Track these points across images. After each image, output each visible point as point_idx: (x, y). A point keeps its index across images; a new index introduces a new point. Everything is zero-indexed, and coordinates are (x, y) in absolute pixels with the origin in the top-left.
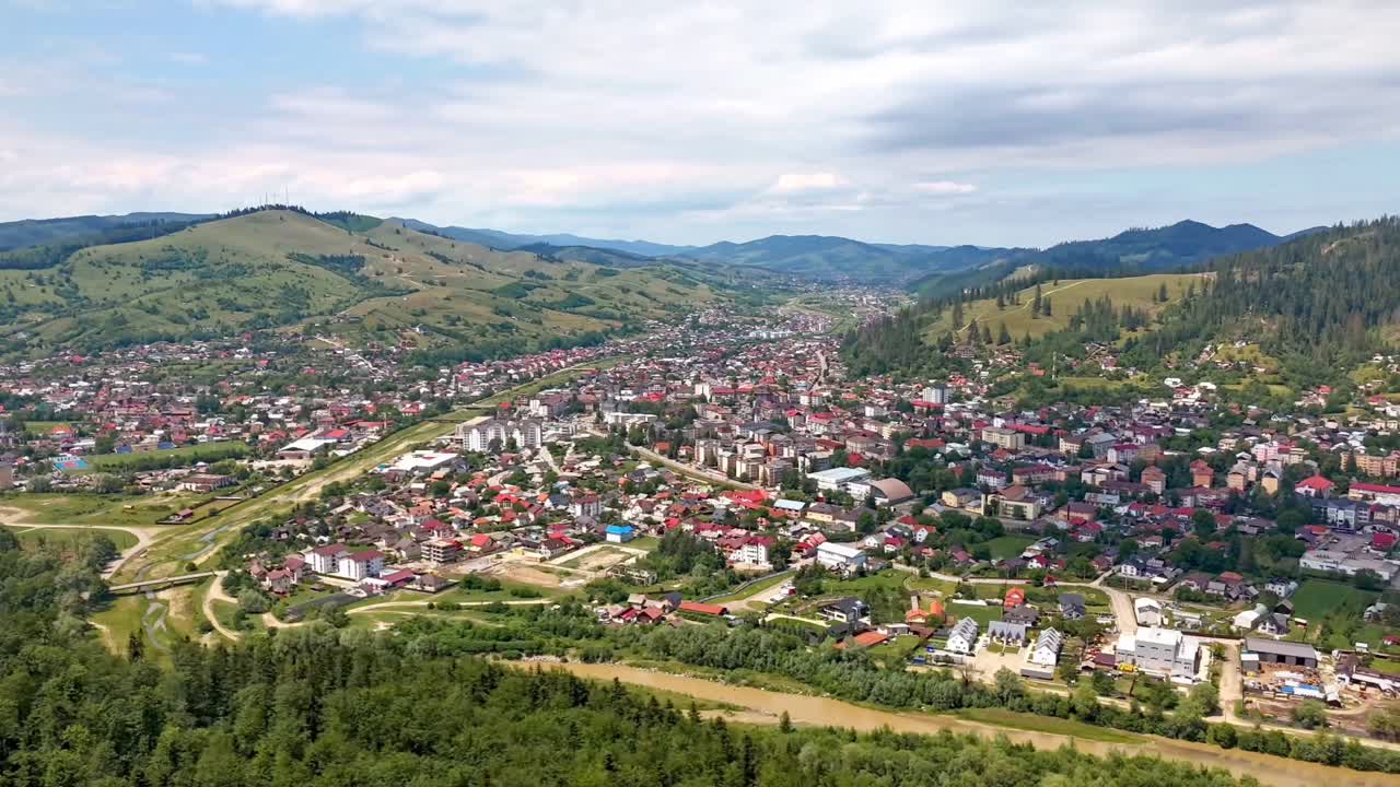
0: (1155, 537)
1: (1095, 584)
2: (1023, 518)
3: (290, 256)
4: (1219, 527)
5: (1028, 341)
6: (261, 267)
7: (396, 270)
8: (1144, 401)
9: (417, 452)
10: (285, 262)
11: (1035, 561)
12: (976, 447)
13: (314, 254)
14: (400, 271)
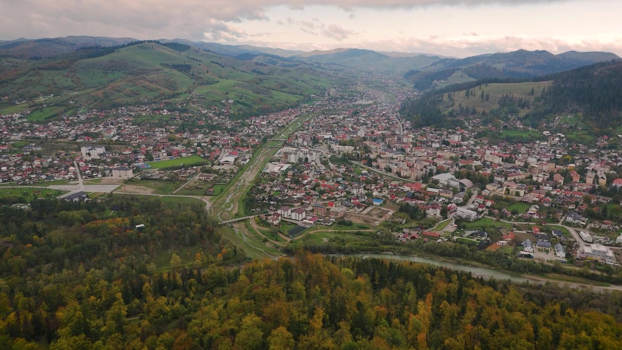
0: (572, 205)
1: (559, 225)
2: (519, 196)
3: (161, 64)
4: (592, 200)
5: (484, 113)
6: (152, 70)
7: (206, 71)
8: (538, 142)
9: (273, 163)
10: (161, 67)
11: (536, 215)
12: (484, 163)
13: (171, 63)
14: (207, 72)
